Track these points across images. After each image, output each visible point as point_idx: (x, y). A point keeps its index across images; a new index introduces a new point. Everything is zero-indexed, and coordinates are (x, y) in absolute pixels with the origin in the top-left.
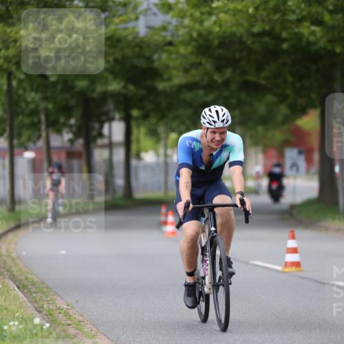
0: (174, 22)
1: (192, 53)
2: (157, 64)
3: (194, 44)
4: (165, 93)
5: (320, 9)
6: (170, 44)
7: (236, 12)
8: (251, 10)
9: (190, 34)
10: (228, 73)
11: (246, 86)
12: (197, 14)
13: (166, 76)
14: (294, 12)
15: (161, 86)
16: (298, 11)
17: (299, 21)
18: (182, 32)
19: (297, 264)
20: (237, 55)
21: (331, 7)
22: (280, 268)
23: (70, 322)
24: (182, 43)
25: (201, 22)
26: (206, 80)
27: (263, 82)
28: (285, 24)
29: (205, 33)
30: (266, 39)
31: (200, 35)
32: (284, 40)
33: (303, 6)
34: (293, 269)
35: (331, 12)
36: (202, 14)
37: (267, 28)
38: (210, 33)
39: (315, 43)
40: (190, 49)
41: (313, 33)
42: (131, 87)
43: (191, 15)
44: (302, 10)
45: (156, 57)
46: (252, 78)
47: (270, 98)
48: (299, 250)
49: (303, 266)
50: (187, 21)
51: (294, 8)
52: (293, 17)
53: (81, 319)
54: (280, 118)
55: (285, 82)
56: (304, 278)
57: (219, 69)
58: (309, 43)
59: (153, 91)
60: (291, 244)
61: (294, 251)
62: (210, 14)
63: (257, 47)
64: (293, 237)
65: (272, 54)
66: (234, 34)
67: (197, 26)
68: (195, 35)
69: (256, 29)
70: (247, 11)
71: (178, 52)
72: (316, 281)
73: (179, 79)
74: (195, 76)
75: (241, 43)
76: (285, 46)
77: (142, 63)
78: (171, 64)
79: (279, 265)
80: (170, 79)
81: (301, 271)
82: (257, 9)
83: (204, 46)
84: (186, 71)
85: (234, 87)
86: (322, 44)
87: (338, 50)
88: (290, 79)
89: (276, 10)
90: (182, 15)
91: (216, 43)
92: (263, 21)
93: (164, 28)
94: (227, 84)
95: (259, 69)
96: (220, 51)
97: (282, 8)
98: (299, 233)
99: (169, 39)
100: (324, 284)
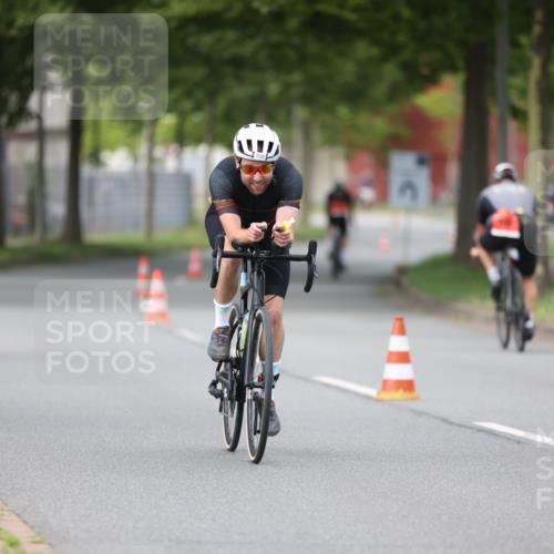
11: (318, 24)
19: (408, 386)
22: (373, 392)
26: (237, 9)
27: (351, 16)
34: (400, 394)
46: (328, 8)
47: (363, 49)
48: (413, 357)
49: (418, 386)
54: (379, 90)
55: (397, 17)
56: (420, 413)
60: (398, 344)
61: (403, 358)
64: (402, 331)
72: (444, 420)
79: (371, 385)
80: (164, 4)
81: (415, 399)
85: (292, 23)
88: (406, 13)
98: (414, 322)
100: (460, 426)
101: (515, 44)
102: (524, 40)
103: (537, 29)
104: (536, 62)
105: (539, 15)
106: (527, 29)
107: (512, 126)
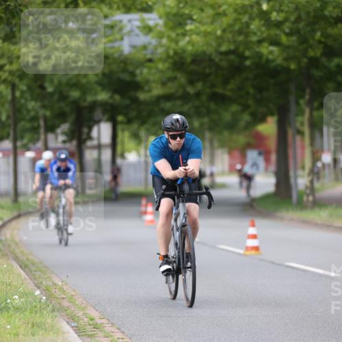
0: (154, 42)
1: (168, 68)
2: (139, 78)
3: (170, 61)
4: (146, 103)
5: (278, 32)
6: (150, 60)
7: (206, 34)
8: (219, 32)
9: (167, 52)
10: (199, 85)
11: (215, 97)
12: (173, 35)
13: (146, 88)
14: (255, 34)
15: (142, 96)
16: (259, 34)
17: (260, 42)
18: (160, 50)
19: (256, 248)
20: (207, 71)
21: (287, 30)
22: (242, 251)
23: (64, 296)
24: (161, 60)
25: (177, 42)
26: (180, 92)
27: (228, 93)
28: (247, 45)
29: (179, 51)
30: (232, 57)
31: (176, 53)
32: (247, 58)
33: (263, 29)
34: (253, 252)
35: (287, 35)
36: (178, 35)
37: (232, 47)
38: (184, 51)
39: (273, 61)
40: (167, 65)
41: (271, 52)
42: (117, 97)
43: (169, 37)
44: (262, 32)
45: (138, 72)
46: (219, 90)
47: (235, 108)
48: (258, 236)
49: (261, 249)
50: (164, 41)
51: (255, 30)
52: (254, 39)
53: (73, 293)
54: (242, 124)
55: (248, 93)
56: (261, 260)
57: (191, 82)
58: (268, 61)
59: (135, 100)
60: (252, 231)
61: (254, 237)
62: (184, 35)
63: (224, 64)
64: (253, 225)
65: (237, 69)
66: (204, 53)
67: (173, 45)
68: (171, 53)
69: (224, 48)
70: (216, 33)
71: (157, 68)
72: (273, 263)
73: (157, 91)
74: (171, 88)
75: (211, 60)
76: (248, 63)
77: (126, 77)
78: (151, 78)
79: (241, 249)
80: (150, 91)
81: (260, 254)
82: (224, 31)
83: (179, 62)
84: (164, 84)
85: (204, 98)
86: (279, 61)
87: (293, 66)
88: (252, 91)
89: (240, 32)
90: (160, 36)
91: (189, 60)
92: (229, 41)
93: (145, 47)
94: (198, 95)
95: (226, 82)
96: (193, 67)
97: (245, 30)
98: (259, 222)
99: (149, 56)
100: (279, 265)
101: (298, 104)
102: (302, 102)
103: (307, 97)
104: (307, 111)
105: (308, 91)
106: (303, 97)
107: (298, 138)
